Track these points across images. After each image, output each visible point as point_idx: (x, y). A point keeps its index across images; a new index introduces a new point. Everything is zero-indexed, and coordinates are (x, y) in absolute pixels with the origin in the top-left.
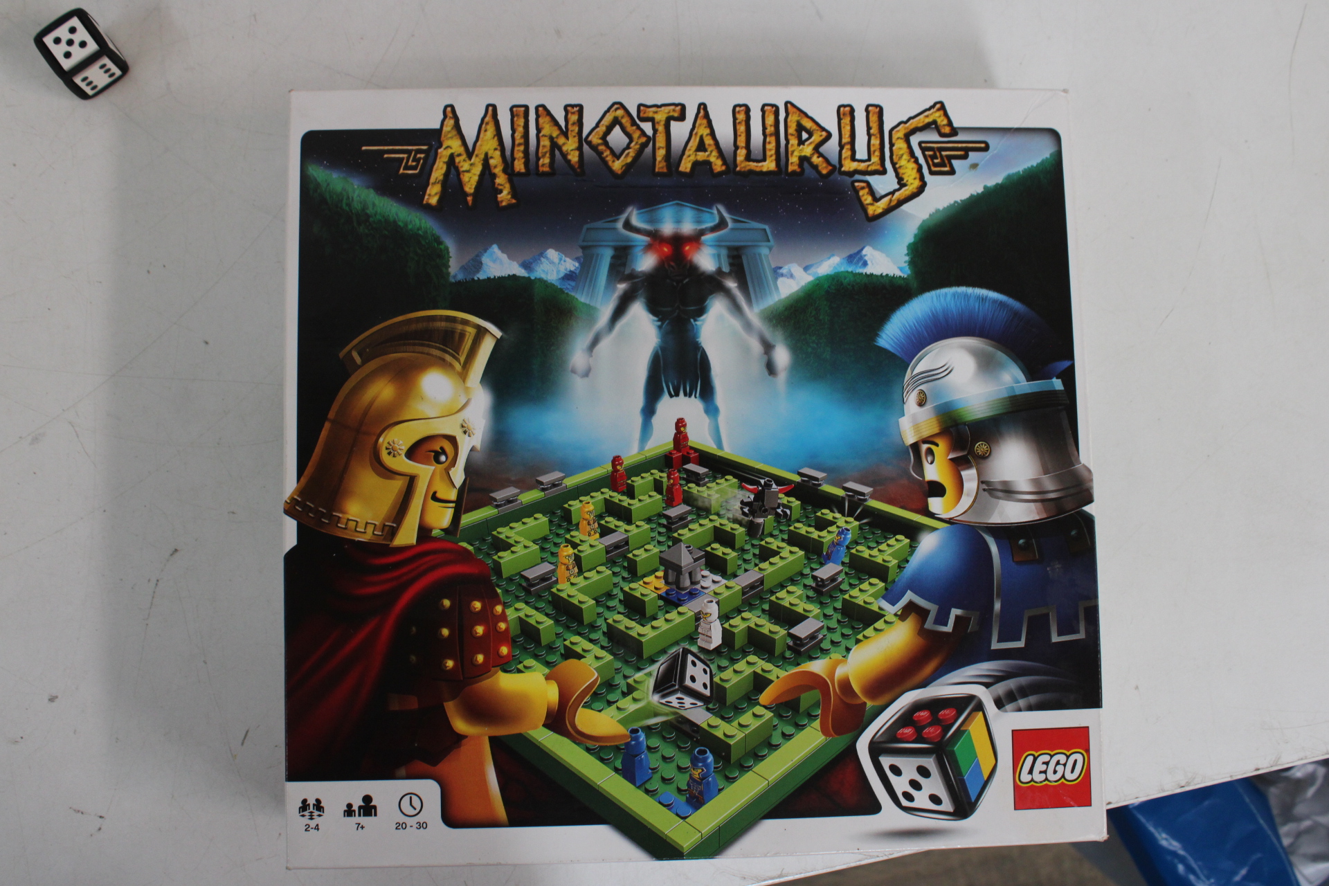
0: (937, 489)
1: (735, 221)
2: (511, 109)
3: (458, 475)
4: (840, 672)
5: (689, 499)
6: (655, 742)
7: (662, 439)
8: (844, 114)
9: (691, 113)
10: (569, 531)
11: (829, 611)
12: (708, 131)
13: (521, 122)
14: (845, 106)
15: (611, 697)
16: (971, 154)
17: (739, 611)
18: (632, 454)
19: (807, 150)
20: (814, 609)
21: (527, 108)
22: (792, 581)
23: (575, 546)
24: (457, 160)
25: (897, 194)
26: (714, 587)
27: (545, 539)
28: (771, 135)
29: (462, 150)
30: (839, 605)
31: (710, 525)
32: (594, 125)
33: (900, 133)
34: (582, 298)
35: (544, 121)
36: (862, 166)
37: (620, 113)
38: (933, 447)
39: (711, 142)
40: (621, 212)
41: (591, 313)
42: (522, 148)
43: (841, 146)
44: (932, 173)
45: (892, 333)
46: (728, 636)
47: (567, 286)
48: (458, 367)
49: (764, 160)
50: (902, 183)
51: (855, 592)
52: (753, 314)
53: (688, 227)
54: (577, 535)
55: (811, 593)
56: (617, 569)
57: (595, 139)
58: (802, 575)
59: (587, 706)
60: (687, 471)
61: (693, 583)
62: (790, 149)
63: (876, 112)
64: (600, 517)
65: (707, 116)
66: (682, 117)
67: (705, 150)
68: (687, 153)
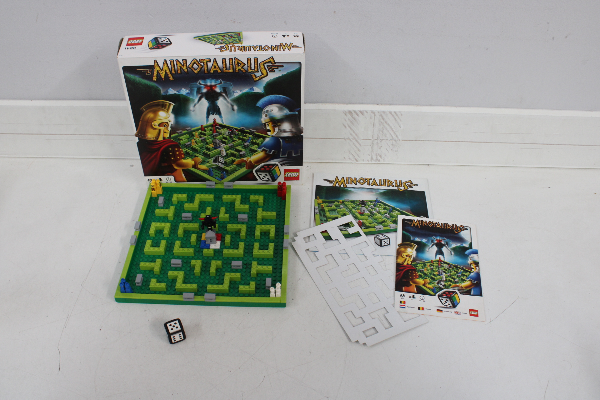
0: (269, 131)
1: (224, 82)
2: (170, 61)
3: (169, 129)
4: (249, 160)
5: (217, 132)
6: (214, 170)
7: (211, 121)
8: (249, 60)
9: (212, 61)
10: (193, 137)
11: (247, 150)
12: (216, 64)
13: (173, 63)
14: (249, 58)
15: (204, 163)
16: (279, 68)
17: (229, 150)
18: (205, 124)
19: (240, 68)
20: (244, 150)
21: (173, 60)
22: (239, 145)
23: (195, 139)
24: (159, 71)
25: (261, 76)
26: (223, 146)
27: (189, 138)
28: (231, 65)
29: (160, 69)
30: (249, 149)
31: (222, 136)
32: (190, 64)
33: (262, 63)
34: (191, 97)
35: (178, 63)
36: (253, 71)
37: (195, 61)
38: (269, 124)
39: (217, 66)
40: (198, 81)
41: (193, 100)
42: (174, 69)
43: (248, 67)
44: (269, 72)
45: (260, 103)
46: (227, 154)
47: (188, 95)
48: (166, 110)
49: (230, 70)
50: (262, 74)
51: (252, 147)
52: (229, 100)
53: (213, 84)
54: (195, 138)
55: (243, 147)
56: (204, 143)
57: (190, 66)
58: (241, 144)
59: (200, 164)
60: (217, 127)
61: (219, 145)
62: (236, 67)
63: (256, 59)
64: (199, 135)
65: (216, 61)
66: (210, 61)
67: (216, 68)
68: (212, 69)
